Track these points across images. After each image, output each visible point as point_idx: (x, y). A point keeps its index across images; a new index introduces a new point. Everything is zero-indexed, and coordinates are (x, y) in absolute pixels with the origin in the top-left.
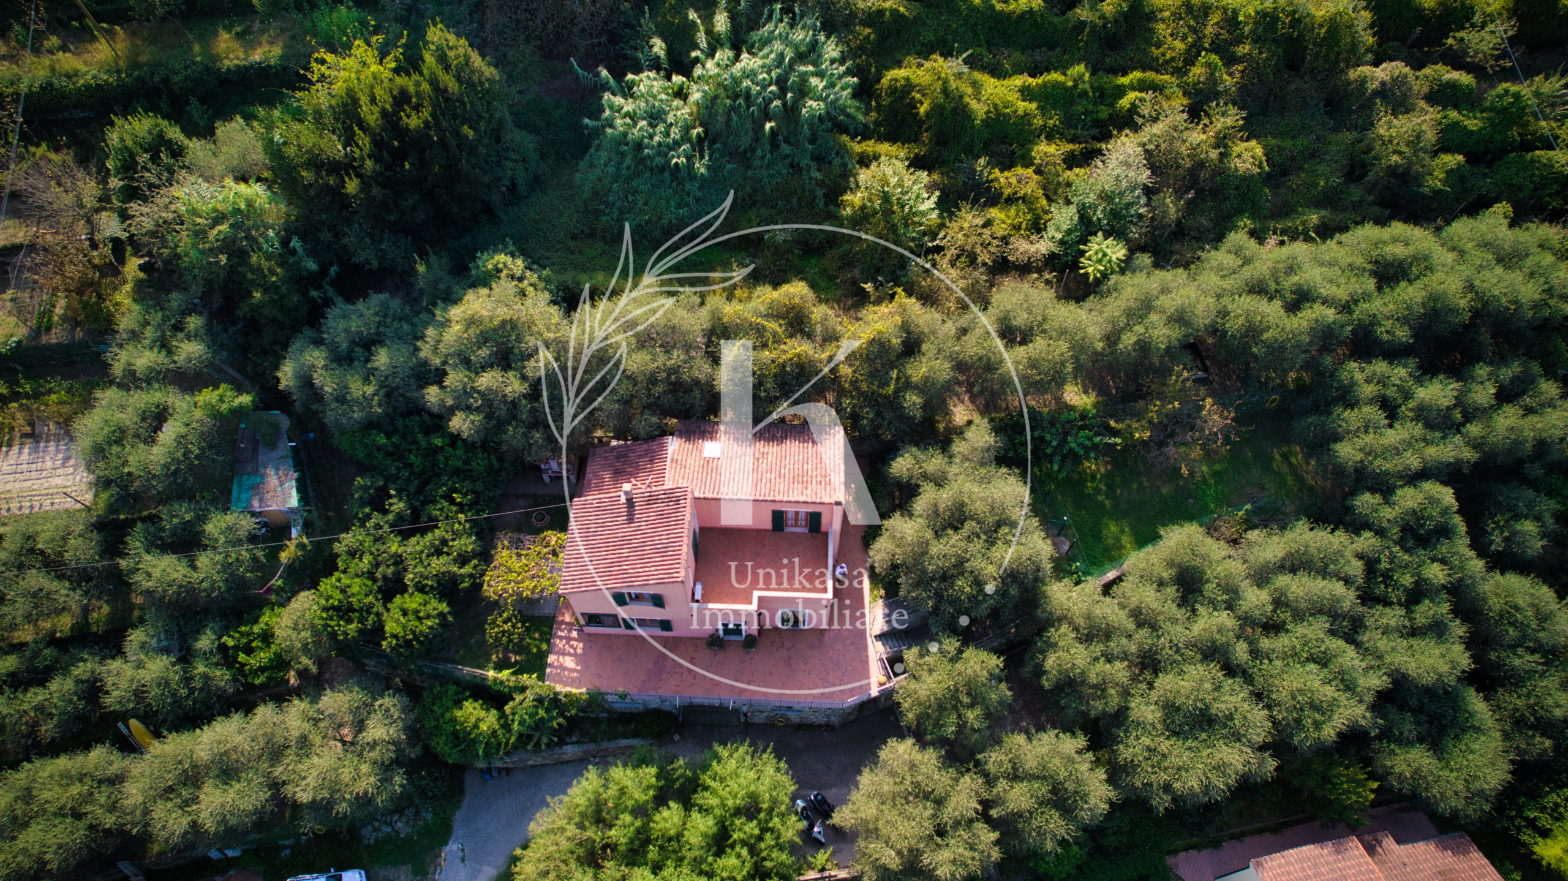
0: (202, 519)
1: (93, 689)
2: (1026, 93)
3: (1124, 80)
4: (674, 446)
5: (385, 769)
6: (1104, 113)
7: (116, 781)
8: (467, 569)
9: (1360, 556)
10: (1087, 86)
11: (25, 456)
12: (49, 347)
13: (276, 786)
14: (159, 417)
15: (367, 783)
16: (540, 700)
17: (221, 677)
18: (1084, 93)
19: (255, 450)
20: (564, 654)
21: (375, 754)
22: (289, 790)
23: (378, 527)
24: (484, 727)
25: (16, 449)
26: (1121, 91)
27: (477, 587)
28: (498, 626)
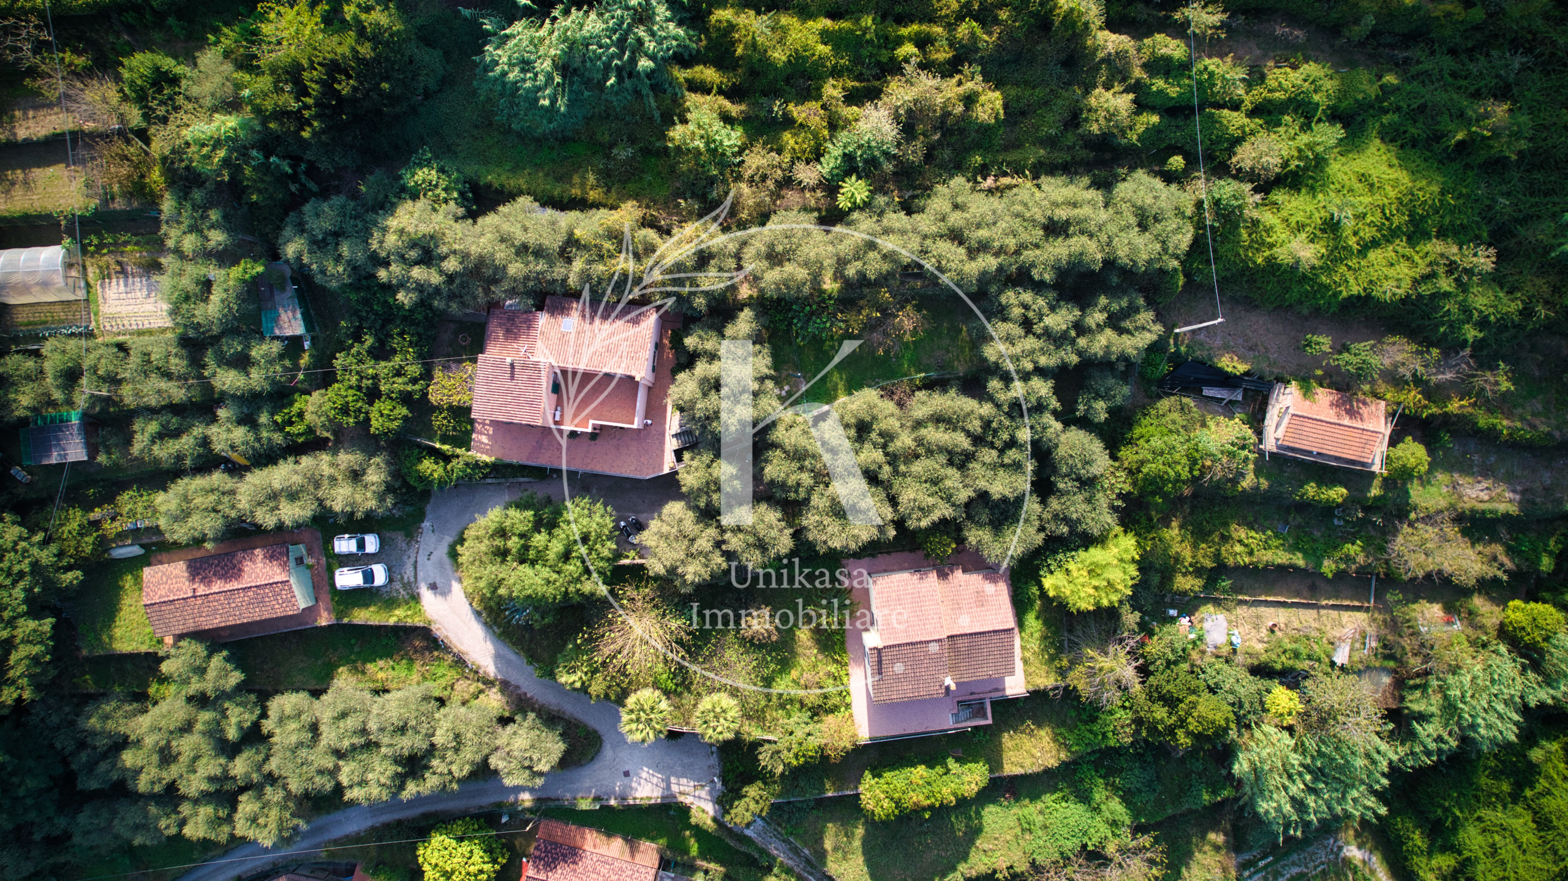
0: (248, 347)
1: (205, 442)
2: (826, 37)
3: (904, 31)
4: (543, 320)
5: (381, 498)
6: (884, 58)
7: (232, 492)
8: (417, 387)
9: (981, 418)
10: (873, 35)
11: (122, 288)
12: (115, 211)
13: (321, 502)
14: (207, 285)
15: (372, 504)
16: (467, 464)
17: (278, 438)
18: (871, 41)
19: (272, 293)
20: (481, 433)
21: (374, 488)
22: (328, 503)
23: (359, 353)
24: (436, 475)
25: (114, 281)
26: (900, 41)
27: (425, 395)
28: (439, 421)
